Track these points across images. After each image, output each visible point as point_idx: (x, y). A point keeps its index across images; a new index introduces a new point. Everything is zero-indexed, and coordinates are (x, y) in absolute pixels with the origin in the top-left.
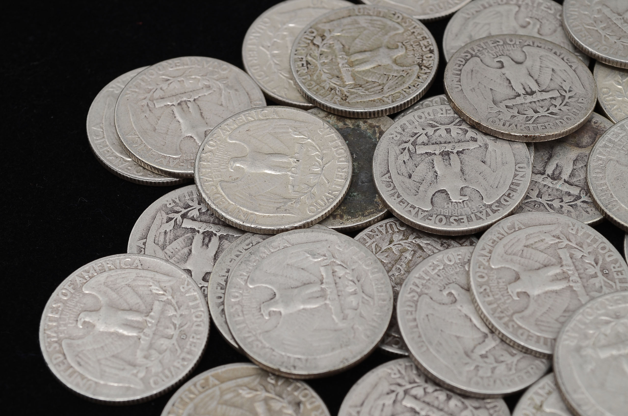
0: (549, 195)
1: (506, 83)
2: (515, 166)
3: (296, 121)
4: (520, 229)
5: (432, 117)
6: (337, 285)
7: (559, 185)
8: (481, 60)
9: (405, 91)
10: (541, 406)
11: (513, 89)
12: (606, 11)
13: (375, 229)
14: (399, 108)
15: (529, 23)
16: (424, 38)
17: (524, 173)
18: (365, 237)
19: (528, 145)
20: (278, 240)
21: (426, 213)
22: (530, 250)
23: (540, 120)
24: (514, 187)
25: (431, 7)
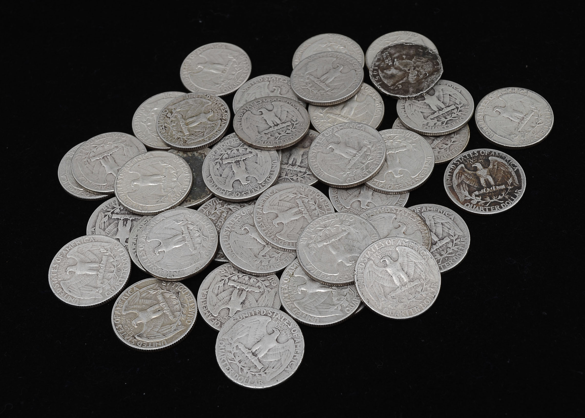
0: (291, 174)
1: (264, 122)
2: (272, 162)
3: (162, 157)
4: (276, 193)
5: (229, 145)
6: (190, 234)
7: (295, 168)
8: (251, 112)
9: (215, 134)
10: (293, 274)
11: (268, 124)
12: (312, 78)
13: (207, 204)
14: (213, 142)
15: (275, 89)
16: (222, 105)
17: (276, 165)
18: (203, 209)
19: (278, 151)
20: (159, 217)
21: (230, 192)
22: (282, 202)
23: (282, 138)
24: (272, 173)
25: (225, 89)
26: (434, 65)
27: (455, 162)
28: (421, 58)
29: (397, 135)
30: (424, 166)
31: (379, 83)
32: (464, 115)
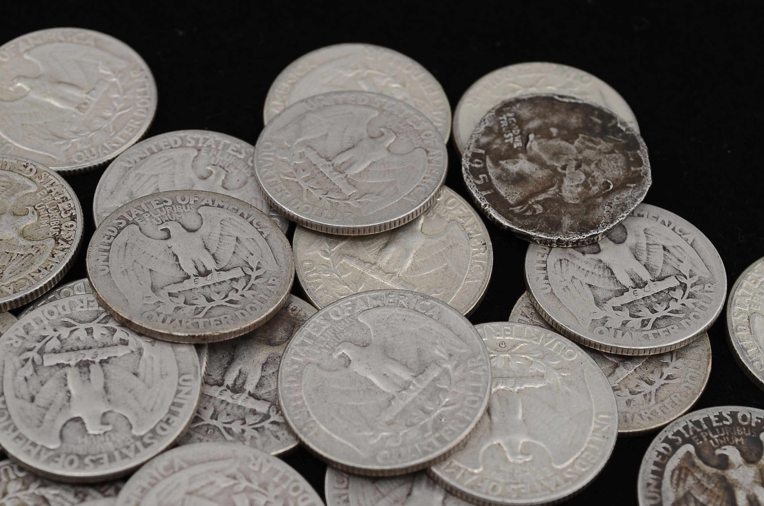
0: (228, 415)
1: (172, 261)
2: (179, 378)
4: (181, 468)
5: (68, 312)
7: (241, 400)
8: (140, 229)
9: (33, 277)
11: (181, 268)
12: (311, 155)
14: (24, 300)
15: (211, 173)
16: (64, 199)
17: (190, 387)
19: (199, 347)
21: (51, 453)
22: (194, 499)
23: (215, 312)
24: (176, 409)
25: (79, 154)
26: (628, 164)
27: (670, 437)
28: (598, 139)
29: (522, 342)
30: (588, 439)
31: (484, 193)
32: (701, 307)
